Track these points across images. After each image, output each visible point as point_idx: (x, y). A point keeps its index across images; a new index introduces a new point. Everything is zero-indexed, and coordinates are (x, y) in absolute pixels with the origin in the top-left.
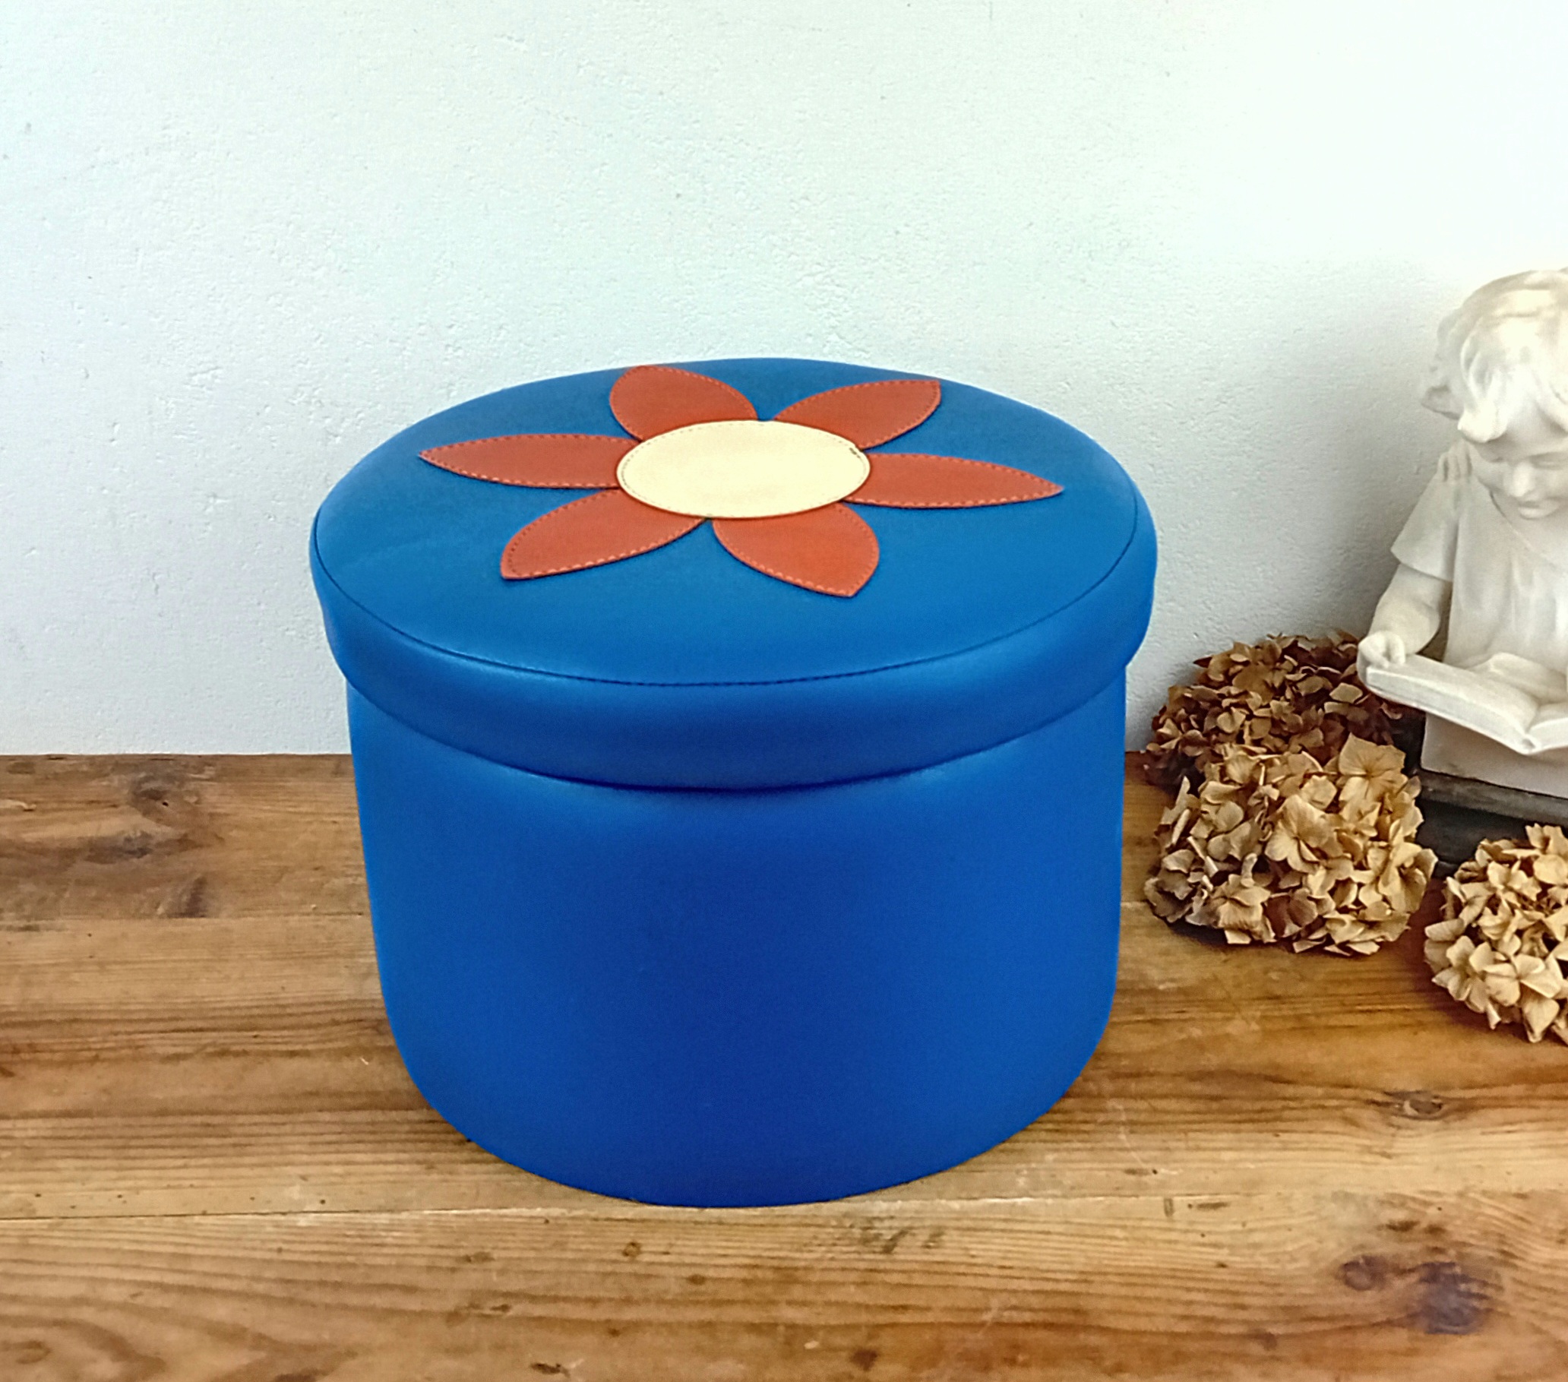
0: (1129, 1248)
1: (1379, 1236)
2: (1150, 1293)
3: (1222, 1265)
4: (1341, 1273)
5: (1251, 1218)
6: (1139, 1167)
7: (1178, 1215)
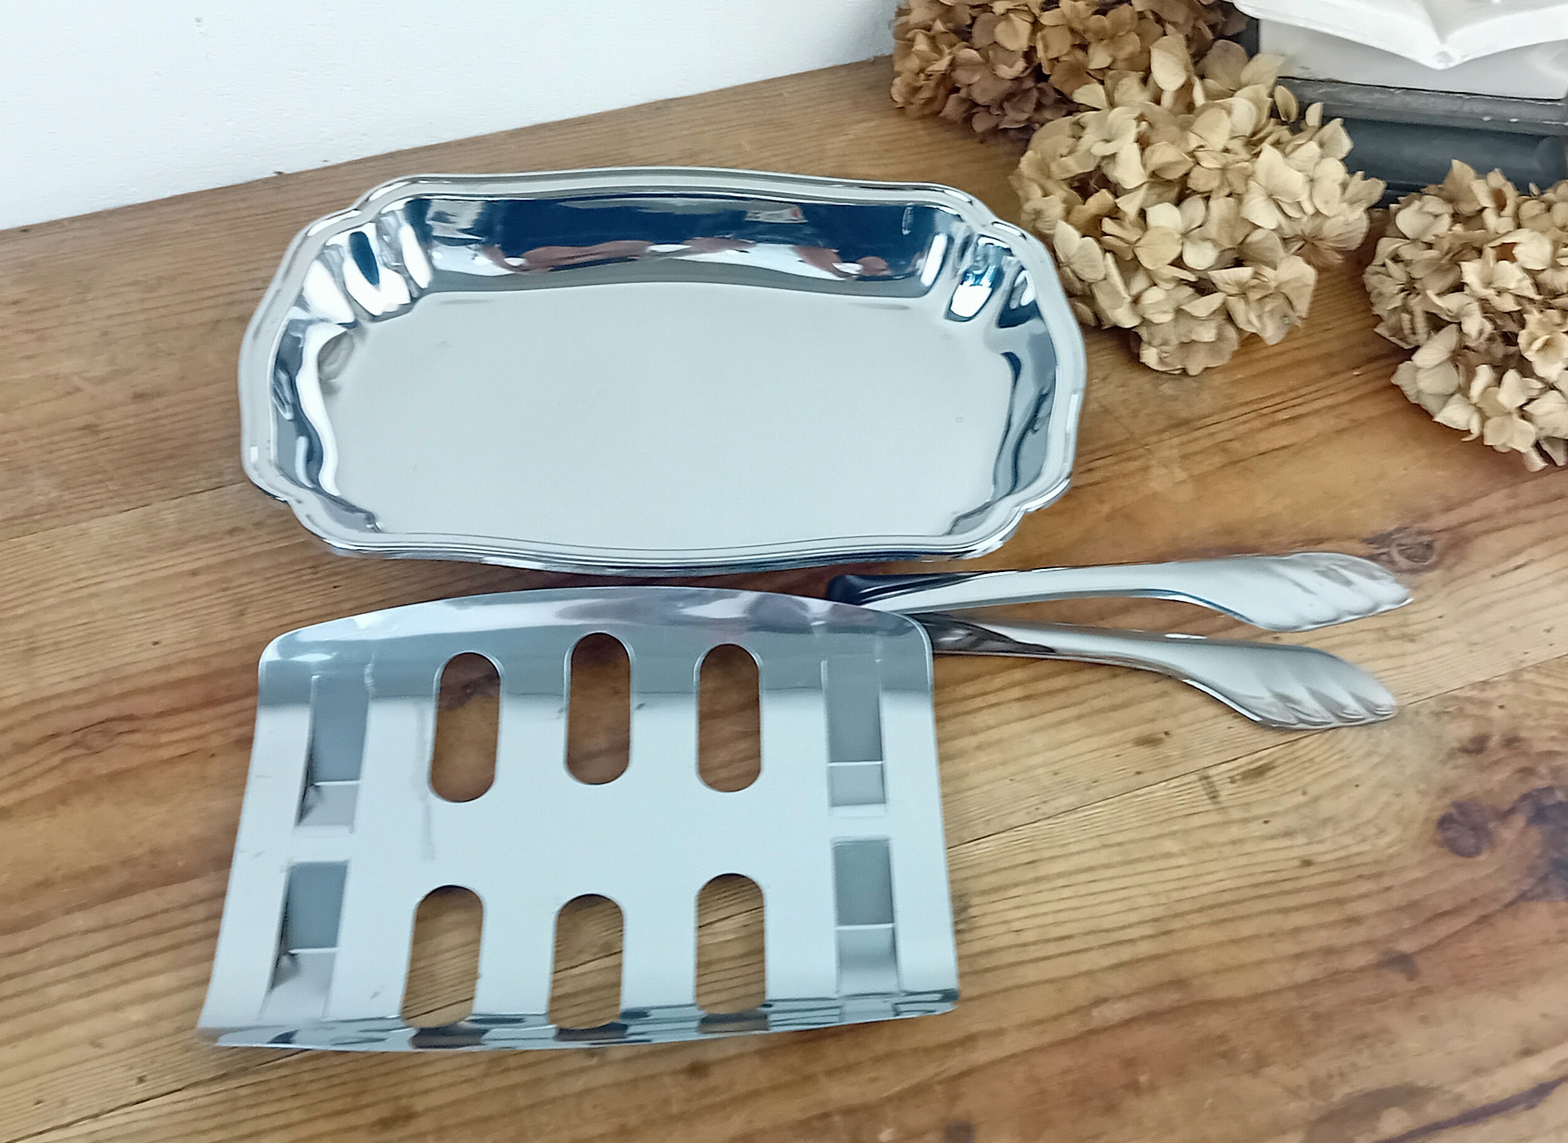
0: (1189, 865)
1: (1456, 768)
2: (1247, 929)
3: (1307, 863)
4: (1440, 837)
5: (1308, 779)
6: (1147, 733)
7: (1226, 798)
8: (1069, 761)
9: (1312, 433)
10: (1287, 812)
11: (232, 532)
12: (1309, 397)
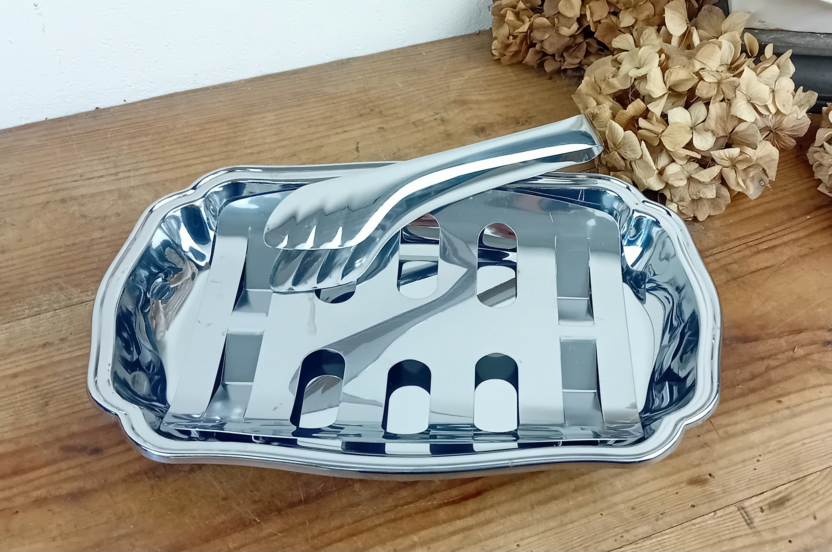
5: (816, 507)
6: (697, 475)
7: (758, 524)
8: (641, 499)
9: (785, 258)
10: (805, 532)
11: (44, 346)
12: (780, 234)
